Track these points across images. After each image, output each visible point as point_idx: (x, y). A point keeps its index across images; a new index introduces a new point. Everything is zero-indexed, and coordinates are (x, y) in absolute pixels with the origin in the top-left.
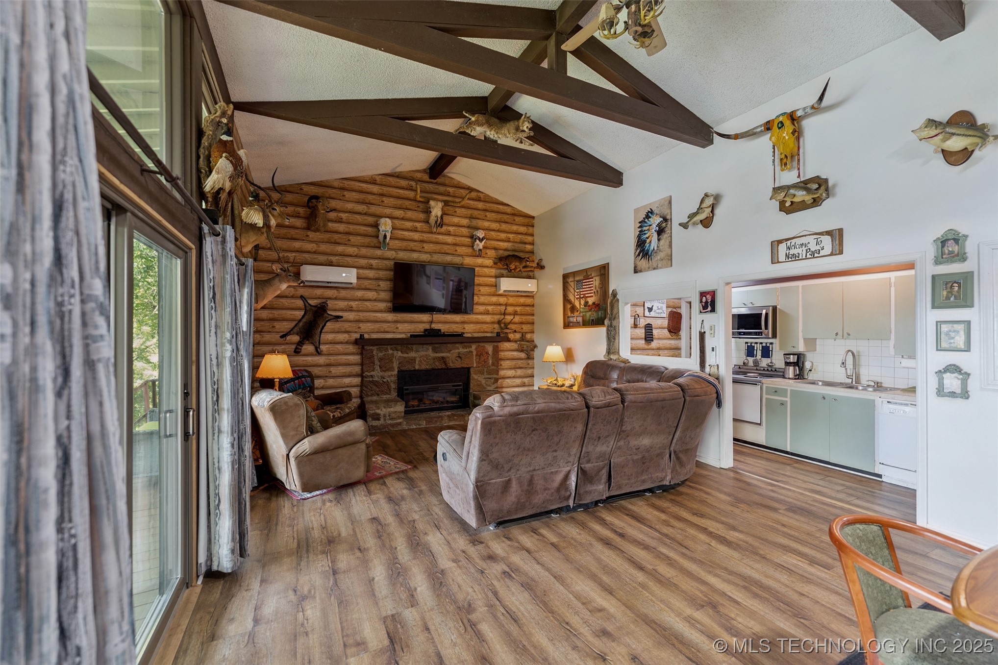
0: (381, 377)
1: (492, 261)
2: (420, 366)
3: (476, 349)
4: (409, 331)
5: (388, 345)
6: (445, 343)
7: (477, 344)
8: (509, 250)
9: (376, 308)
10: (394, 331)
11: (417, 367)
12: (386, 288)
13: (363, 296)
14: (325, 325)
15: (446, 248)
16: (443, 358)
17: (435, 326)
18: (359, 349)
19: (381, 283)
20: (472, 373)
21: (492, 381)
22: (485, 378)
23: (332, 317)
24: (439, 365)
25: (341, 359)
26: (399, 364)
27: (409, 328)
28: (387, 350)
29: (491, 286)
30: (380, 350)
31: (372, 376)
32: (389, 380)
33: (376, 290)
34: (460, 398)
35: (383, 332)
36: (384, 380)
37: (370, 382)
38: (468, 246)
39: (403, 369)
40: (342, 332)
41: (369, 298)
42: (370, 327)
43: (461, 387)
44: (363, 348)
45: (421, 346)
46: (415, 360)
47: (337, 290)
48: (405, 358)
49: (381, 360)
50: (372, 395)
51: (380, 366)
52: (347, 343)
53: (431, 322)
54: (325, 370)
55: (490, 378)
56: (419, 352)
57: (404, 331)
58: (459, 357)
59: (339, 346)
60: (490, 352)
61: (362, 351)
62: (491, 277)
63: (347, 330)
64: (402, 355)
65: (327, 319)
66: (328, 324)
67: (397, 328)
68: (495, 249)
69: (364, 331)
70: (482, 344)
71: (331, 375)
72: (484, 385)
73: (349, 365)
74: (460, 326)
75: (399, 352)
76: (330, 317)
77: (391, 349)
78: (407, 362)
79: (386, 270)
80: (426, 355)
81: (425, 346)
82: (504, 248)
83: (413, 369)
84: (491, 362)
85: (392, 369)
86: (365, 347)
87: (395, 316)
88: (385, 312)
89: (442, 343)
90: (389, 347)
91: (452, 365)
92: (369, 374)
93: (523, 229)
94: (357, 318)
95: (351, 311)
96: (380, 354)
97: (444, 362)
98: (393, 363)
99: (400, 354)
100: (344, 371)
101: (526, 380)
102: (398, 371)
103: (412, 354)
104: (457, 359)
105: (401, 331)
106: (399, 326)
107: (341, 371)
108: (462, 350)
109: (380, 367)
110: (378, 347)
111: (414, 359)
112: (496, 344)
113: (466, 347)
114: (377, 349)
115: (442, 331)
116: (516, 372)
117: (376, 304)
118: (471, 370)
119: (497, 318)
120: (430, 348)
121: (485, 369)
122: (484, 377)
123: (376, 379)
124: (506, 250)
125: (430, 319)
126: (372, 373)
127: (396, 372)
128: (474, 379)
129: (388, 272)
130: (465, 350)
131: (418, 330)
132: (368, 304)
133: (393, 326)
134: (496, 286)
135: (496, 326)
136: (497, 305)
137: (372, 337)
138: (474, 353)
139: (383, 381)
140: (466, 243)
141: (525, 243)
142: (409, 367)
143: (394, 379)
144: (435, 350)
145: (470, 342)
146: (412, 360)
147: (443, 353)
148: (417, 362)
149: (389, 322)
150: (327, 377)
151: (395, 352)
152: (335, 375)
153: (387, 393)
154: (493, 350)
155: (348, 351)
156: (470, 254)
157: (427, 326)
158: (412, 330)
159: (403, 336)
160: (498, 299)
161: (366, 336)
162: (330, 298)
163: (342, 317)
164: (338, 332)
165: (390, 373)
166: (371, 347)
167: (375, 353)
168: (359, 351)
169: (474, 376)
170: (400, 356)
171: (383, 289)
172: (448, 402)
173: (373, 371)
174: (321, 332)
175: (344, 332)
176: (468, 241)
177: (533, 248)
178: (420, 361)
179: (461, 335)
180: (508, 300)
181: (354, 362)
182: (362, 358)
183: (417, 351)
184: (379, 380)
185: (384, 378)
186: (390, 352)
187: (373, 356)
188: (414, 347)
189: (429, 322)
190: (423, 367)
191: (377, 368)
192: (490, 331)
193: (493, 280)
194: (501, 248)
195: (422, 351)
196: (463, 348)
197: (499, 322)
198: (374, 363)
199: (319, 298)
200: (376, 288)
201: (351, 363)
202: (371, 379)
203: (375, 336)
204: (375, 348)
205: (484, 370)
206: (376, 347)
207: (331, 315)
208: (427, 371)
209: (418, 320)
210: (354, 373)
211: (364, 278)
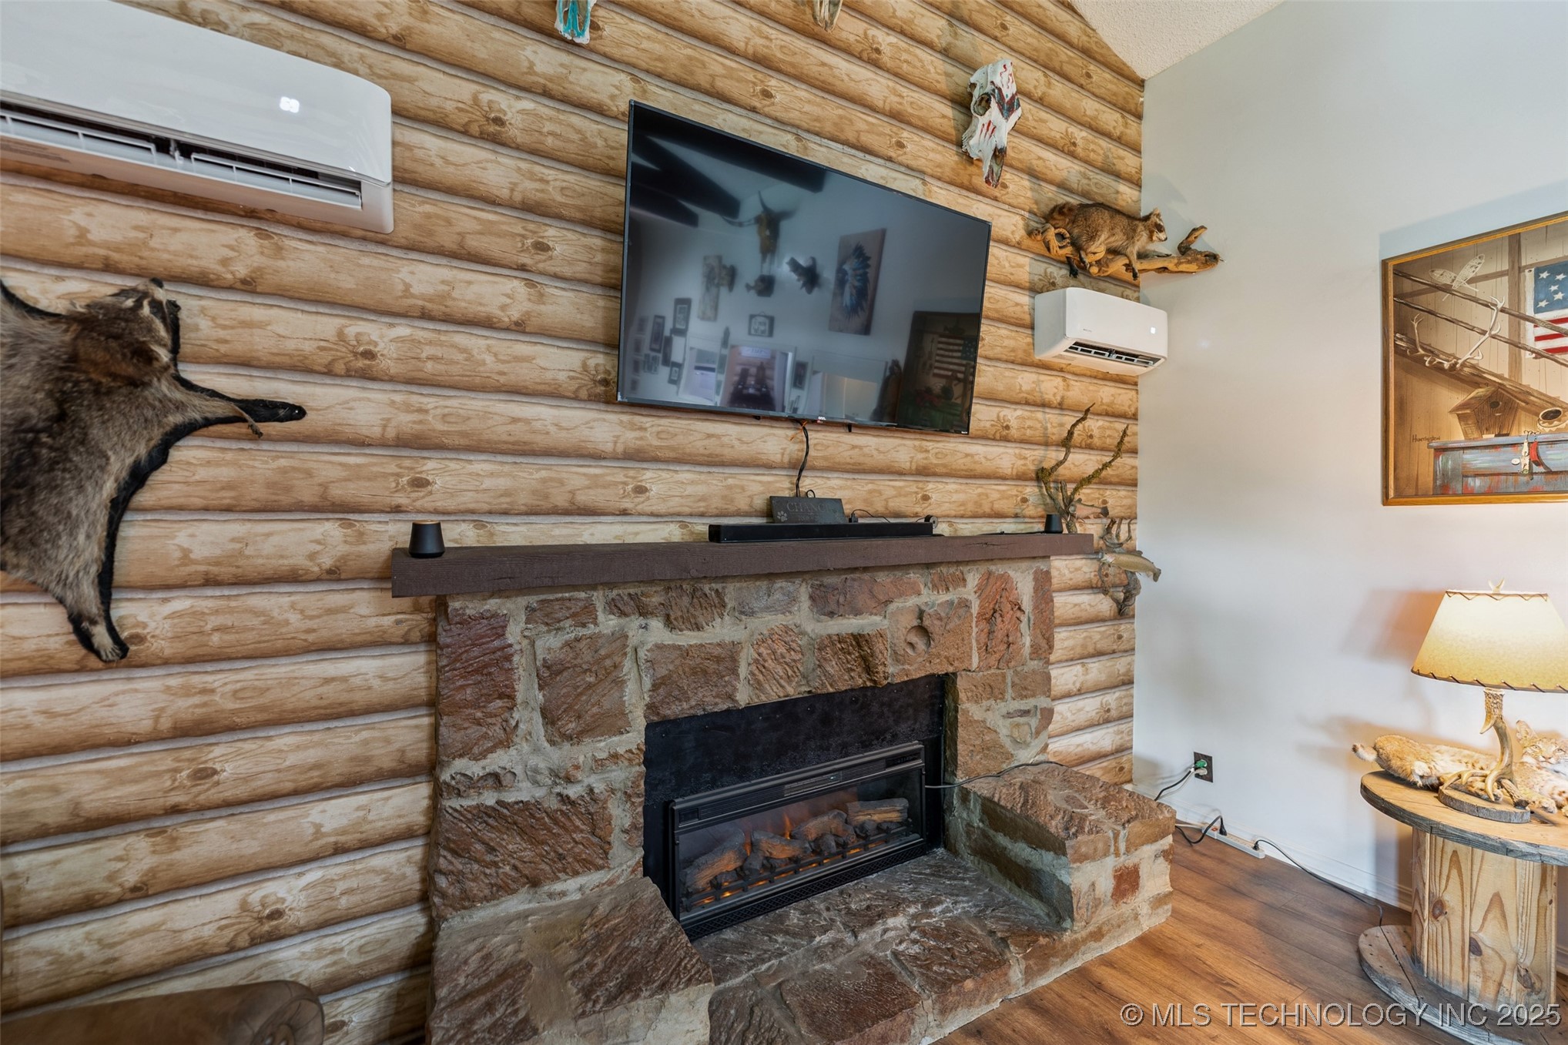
0: (554, 773)
1: (1021, 223)
2: (758, 686)
3: (980, 590)
4: (701, 507)
5: (594, 587)
6: (866, 569)
7: (983, 568)
8: (1071, 191)
9: (525, 374)
10: (627, 504)
11: (744, 697)
12: (580, 269)
13: (442, 297)
14: (159, 457)
15: (861, 123)
16: (859, 640)
17: (819, 486)
18: (417, 609)
19: (552, 233)
20: (962, 696)
21: (1034, 722)
22: (1009, 715)
23: (219, 409)
24: (840, 676)
25: (291, 681)
26: (655, 687)
27: (701, 490)
28: (587, 614)
29: (1018, 324)
30: (543, 617)
31: (496, 780)
32: (599, 787)
33: (523, 268)
34: (910, 811)
35: (566, 513)
36: (573, 792)
37: (483, 813)
38: (943, 137)
39: (675, 710)
40: (299, 507)
41: (482, 311)
42: (488, 483)
43: (919, 763)
44: (440, 605)
45: (763, 584)
46: (734, 660)
47: (261, 234)
48: (685, 652)
49: (549, 674)
50: (502, 889)
51: (544, 712)
52: (334, 575)
53: (801, 467)
54: (168, 762)
55: (1025, 713)
56: (752, 614)
57: (674, 505)
58: (922, 630)
59: (276, 603)
60: (1027, 603)
61: (434, 622)
62: (1017, 286)
63: (337, 492)
64: (667, 637)
65: (175, 419)
66: (188, 453)
67: (640, 490)
68: (1033, 174)
69: (450, 504)
70: (999, 569)
71: (214, 795)
72: (1007, 743)
73: (352, 714)
74: (907, 485)
75: (656, 624)
76: (199, 408)
77: (615, 608)
78: (694, 672)
79: (584, 167)
80: (787, 629)
81: (780, 584)
82: (1059, 175)
83: (724, 706)
84: (1027, 641)
85: (614, 722)
86: (455, 605)
87: (633, 427)
88: (576, 398)
89: (855, 570)
90: (599, 598)
91: (893, 671)
92: (476, 769)
93: (1111, 119)
94: (405, 422)
95: (367, 376)
96: (550, 644)
97: (864, 658)
98: (620, 683)
99: (657, 632)
100: (312, 755)
101: (1112, 698)
102: (650, 727)
103: (721, 631)
104: (914, 638)
105: (661, 508)
106: (651, 476)
107: (292, 759)
108: (931, 598)
109: (549, 717)
110: (533, 600)
111: (727, 658)
112: (1042, 565)
113: (944, 584)
114: (530, 610)
115: (848, 509)
116: (1087, 672)
117: (523, 348)
118: (961, 683)
119: (1035, 457)
120: (803, 591)
121: (1009, 674)
122: (1003, 707)
123: (522, 792)
124: (1062, 186)
125: (795, 449)
126: (498, 760)
127: (634, 738)
128: (971, 722)
129: (593, 183)
130: (944, 597)
131: (742, 504)
132: (475, 342)
133: (620, 477)
134: (1032, 327)
135: (1031, 490)
136: (1035, 404)
137: (500, 542)
138: (975, 609)
139: (564, 799)
140: (937, 122)
141: (1118, 175)
142: (706, 700)
143: (629, 774)
144: (825, 605)
145: (958, 563)
146: (718, 659)
147: (857, 613)
148: (743, 671)
149: (597, 456)
150: (175, 810)
151: (634, 623)
152: (242, 791)
153: (589, 865)
154: (1036, 590)
155: (342, 627)
156: (948, 173)
157: (781, 485)
158: (716, 504)
159: (668, 533)
160: (1038, 383)
161: (458, 534)
162: (203, 281)
163: (296, 412)
164: (267, 509)
165: (601, 747)
166: (492, 604)
167: (514, 633)
168: (419, 622)
169: (971, 709)
170: (659, 647)
171: (567, 271)
172: (863, 835)
173: (506, 743)
174: (119, 506)
175: (315, 509)
176: (942, 113)
177: (1139, 201)
178: (759, 663)
179: (923, 529)
180: (1068, 387)
181: (383, 690)
182: (437, 672)
183: (744, 611)
184: (540, 793)
185: (569, 780)
186: (608, 623)
187: (505, 656)
188: (732, 592)
189: (792, 465)
190: (773, 693)
191: (528, 719)
192: (1012, 511)
193: (1024, 299)
194: (1050, 175)
195: (768, 609)
196: (935, 587)
197: (1042, 476)
198: (511, 697)
199: (109, 267)
200: (525, 259)
201: (360, 698)
202: (489, 799)
203: (515, 534)
204: (514, 610)
205: (1004, 676)
206: (522, 601)
207: (214, 394)
208: (785, 709)
209: (742, 451)
210: (387, 763)
211: (451, 191)
